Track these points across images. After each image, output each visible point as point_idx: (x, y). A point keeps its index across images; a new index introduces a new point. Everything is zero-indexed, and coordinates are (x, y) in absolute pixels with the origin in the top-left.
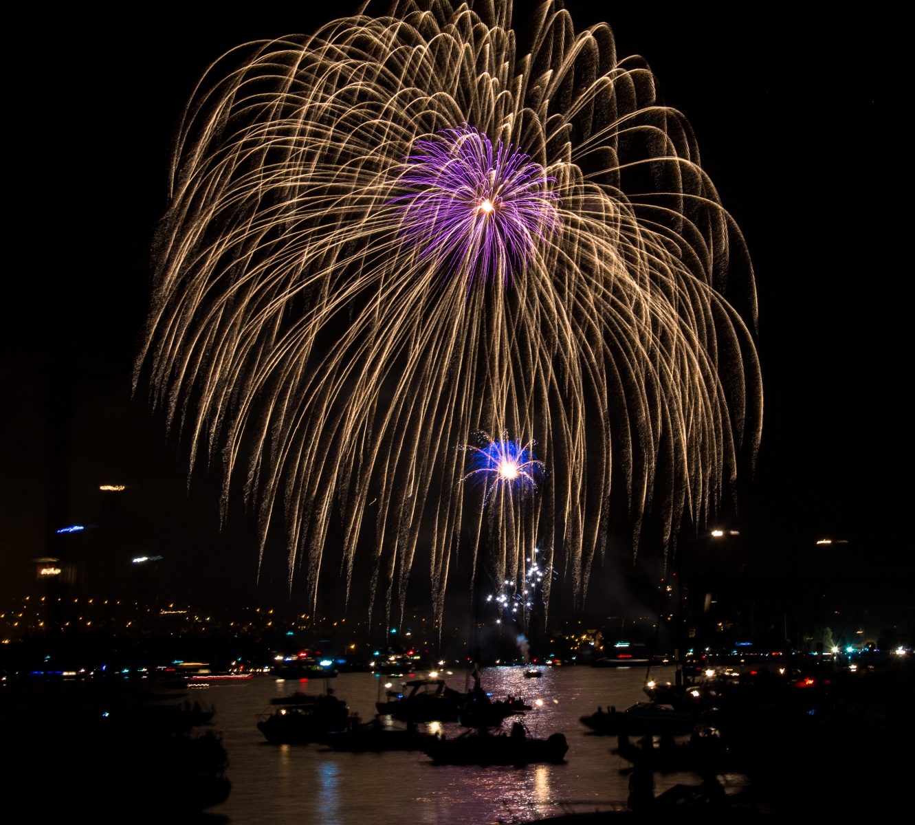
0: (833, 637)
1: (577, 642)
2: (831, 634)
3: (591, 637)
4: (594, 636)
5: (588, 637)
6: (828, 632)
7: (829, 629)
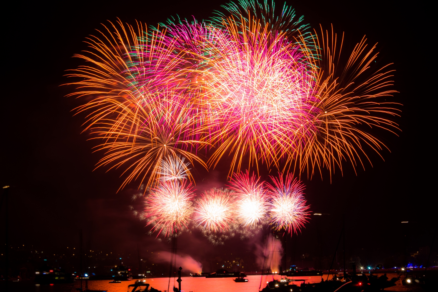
0: (361, 262)
1: (230, 264)
2: (360, 260)
3: (237, 261)
4: (239, 261)
5: (236, 261)
6: (358, 260)
7: (359, 258)
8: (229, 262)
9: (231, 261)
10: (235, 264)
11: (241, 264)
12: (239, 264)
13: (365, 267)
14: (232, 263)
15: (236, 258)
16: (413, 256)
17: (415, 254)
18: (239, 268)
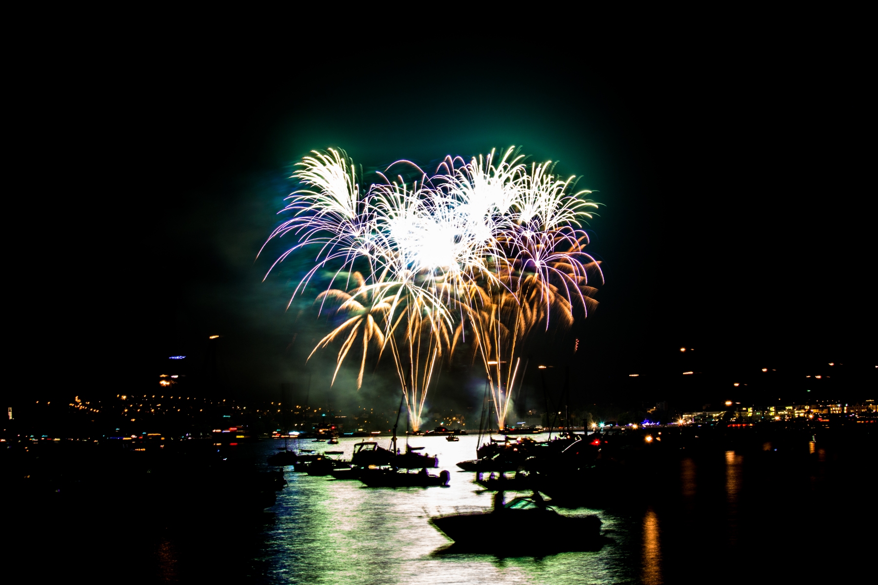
0: (593, 419)
2: (592, 416)
4: (460, 418)
6: (590, 415)
7: (590, 414)
8: (449, 419)
9: (451, 418)
10: (455, 421)
11: (462, 422)
12: (460, 421)
13: (598, 424)
14: (452, 420)
15: (457, 415)
16: (650, 412)
17: (651, 410)
18: (460, 425)
